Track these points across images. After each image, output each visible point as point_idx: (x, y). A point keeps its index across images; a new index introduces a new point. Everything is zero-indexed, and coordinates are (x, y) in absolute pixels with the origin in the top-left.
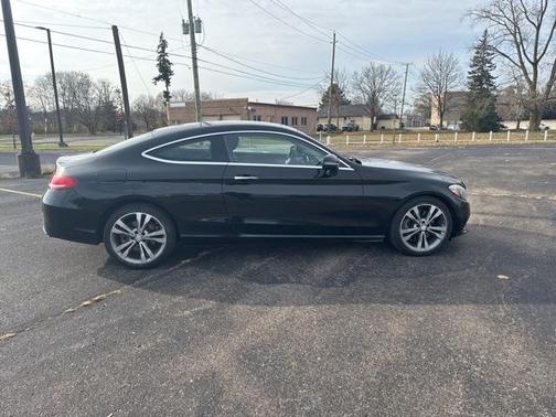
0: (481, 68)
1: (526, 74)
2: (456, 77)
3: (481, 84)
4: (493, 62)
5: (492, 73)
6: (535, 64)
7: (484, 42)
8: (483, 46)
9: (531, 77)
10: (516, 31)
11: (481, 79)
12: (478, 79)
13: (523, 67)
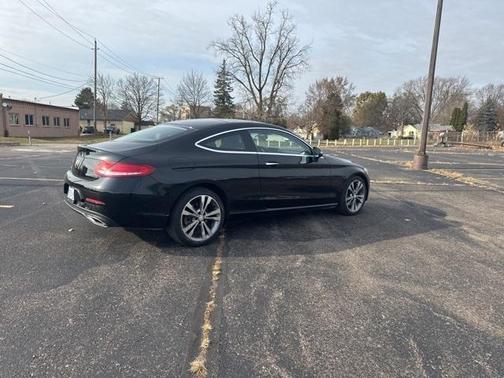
0: (223, 89)
1: (255, 97)
2: (205, 94)
3: (224, 102)
4: (231, 85)
5: (231, 94)
6: (260, 91)
7: (224, 69)
8: (223, 73)
9: (258, 101)
10: (246, 65)
11: (223, 97)
12: (221, 98)
13: (252, 92)
